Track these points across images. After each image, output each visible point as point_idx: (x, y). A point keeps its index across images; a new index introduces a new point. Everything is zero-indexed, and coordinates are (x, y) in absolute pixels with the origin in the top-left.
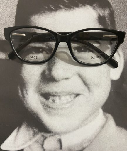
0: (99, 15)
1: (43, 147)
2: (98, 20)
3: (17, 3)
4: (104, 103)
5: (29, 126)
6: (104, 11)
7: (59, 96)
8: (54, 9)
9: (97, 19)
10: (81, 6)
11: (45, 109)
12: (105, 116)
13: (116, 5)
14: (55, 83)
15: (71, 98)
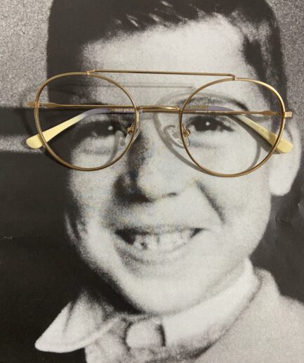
0: (246, 39)
2: (242, 52)
3: (48, 13)
9: (241, 49)
10: (203, 17)
13: (286, 15)
15: (182, 238)
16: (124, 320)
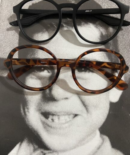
2: (100, 39)
7: (58, 115)
8: (56, 27)
14: (55, 103)
15: (69, 118)
16: (42, 152)
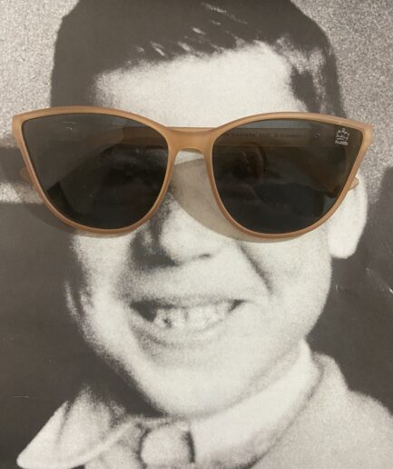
1: (139, 458)
4: (313, 324)
5: (97, 398)
6: (308, 57)
8: (163, 54)
9: (289, 82)
11: (145, 348)
12: (317, 362)
14: (172, 272)
